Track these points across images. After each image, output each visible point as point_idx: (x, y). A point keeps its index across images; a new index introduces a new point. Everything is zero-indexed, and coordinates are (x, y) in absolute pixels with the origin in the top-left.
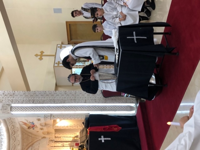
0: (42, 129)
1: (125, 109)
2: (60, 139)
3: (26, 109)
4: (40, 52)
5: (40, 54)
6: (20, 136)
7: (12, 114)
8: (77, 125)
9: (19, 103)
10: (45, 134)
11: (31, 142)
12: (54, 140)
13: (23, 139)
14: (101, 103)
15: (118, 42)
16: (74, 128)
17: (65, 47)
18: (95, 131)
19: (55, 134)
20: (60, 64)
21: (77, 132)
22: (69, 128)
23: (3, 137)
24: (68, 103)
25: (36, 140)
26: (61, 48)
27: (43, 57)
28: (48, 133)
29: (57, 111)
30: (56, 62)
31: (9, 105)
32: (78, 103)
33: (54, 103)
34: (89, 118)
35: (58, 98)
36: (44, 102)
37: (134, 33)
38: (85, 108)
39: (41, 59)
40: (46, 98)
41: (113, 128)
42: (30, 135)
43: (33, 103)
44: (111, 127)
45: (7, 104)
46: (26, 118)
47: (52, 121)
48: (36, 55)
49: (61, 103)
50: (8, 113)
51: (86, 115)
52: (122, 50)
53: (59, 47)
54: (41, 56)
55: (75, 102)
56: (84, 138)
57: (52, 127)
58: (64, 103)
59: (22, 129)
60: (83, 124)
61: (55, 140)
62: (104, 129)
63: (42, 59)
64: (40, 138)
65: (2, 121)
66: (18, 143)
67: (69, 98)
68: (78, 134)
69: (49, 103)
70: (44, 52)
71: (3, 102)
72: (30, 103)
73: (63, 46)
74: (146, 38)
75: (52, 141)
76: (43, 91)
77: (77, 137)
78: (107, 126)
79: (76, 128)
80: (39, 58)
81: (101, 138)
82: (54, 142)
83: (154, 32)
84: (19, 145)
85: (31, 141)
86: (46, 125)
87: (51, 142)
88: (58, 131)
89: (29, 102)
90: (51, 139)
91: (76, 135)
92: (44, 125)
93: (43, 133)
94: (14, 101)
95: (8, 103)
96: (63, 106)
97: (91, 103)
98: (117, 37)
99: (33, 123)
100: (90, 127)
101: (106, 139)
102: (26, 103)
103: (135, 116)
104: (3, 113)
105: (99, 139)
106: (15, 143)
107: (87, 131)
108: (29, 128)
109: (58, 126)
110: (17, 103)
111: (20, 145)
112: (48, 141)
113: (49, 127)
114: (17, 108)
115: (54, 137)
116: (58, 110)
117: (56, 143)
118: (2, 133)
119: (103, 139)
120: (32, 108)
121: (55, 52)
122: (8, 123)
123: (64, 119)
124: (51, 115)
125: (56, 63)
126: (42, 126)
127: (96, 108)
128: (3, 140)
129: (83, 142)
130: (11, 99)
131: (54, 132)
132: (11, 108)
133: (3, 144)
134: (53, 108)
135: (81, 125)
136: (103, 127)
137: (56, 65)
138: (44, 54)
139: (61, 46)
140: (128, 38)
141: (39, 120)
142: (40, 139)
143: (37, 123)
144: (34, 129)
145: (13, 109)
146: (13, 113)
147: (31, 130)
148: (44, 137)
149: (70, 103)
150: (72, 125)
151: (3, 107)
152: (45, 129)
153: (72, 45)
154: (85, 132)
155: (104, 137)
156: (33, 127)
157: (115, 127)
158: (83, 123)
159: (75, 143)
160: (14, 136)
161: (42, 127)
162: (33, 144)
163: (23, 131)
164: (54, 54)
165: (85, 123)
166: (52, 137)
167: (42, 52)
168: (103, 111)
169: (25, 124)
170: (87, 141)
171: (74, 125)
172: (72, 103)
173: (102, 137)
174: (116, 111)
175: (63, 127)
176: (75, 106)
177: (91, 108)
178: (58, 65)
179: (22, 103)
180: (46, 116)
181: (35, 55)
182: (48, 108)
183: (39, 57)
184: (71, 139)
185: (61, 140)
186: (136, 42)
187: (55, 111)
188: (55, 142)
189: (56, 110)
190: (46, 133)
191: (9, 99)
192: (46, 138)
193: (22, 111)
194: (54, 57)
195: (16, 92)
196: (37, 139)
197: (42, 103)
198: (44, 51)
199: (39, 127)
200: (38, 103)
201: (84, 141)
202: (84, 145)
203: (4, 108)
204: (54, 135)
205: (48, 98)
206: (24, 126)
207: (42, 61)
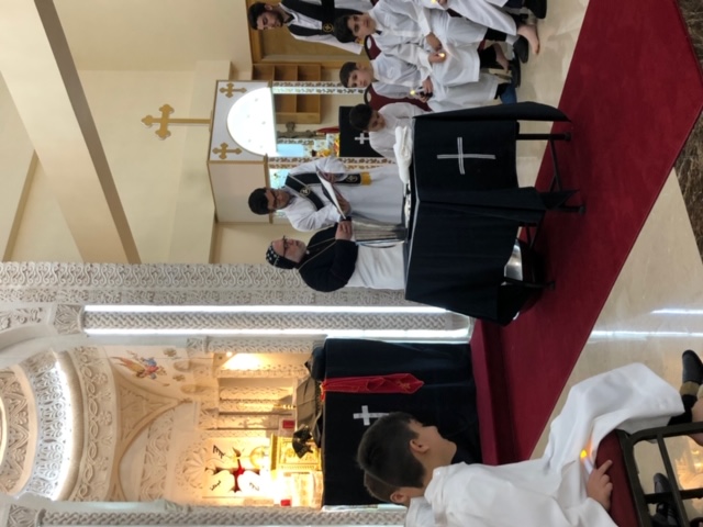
0: (179, 378)
1: (435, 324)
2: (234, 405)
3: (132, 323)
4: (161, 109)
5: (159, 115)
6: (113, 397)
7: (88, 336)
8: (288, 368)
9: (107, 301)
10: (188, 392)
11: (148, 415)
12: (217, 409)
13: (121, 407)
14: (363, 304)
16: (279, 375)
17: (243, 91)
18: (343, 391)
19: (220, 391)
20: (227, 154)
21: (289, 386)
22: (264, 375)
23: (61, 401)
24: (260, 304)
25: (162, 410)
26: (230, 92)
27: (171, 128)
28: (199, 389)
29: (228, 327)
30: (217, 144)
31: (77, 308)
32: (291, 304)
33: (217, 302)
34: (324, 350)
35: (229, 288)
36: (185, 298)
37: (460, 141)
38: (314, 320)
39: (164, 134)
40: (190, 287)
41: (399, 382)
42: (144, 394)
43: (151, 302)
44: (393, 380)
45: (71, 307)
46: (133, 349)
47: (212, 355)
48: (148, 121)
49: (239, 303)
50: (78, 332)
51: (315, 339)
52: (421, 202)
53: (223, 90)
54: (164, 122)
55: (282, 302)
56: (310, 410)
57: (210, 372)
58: (247, 303)
59: (118, 376)
60: (305, 368)
61: (221, 410)
62: (370, 385)
63: (169, 134)
64: (174, 403)
65: (55, 355)
66: (108, 420)
67: (262, 289)
68: (291, 391)
69: (202, 304)
70: (172, 110)
71: (58, 297)
72: (142, 303)
73: (237, 85)
75: (210, 411)
76: (181, 265)
77: (287, 400)
78: (380, 378)
79: (287, 377)
80: (157, 132)
81: (360, 411)
82: (216, 415)
84: (110, 424)
85: (145, 413)
86: (192, 366)
87: (208, 415)
88: (228, 382)
89: (138, 298)
90: (208, 406)
91: (283, 395)
92: (186, 367)
93: (184, 390)
94: (90, 295)
95: (74, 303)
96: (244, 314)
97: (332, 304)
98: (408, 156)
99: (151, 361)
100: (328, 378)
101: (375, 415)
102: (129, 303)
103: (467, 347)
104: (59, 332)
105: (356, 416)
106: (98, 419)
107: (318, 390)
108: (140, 374)
109: (228, 371)
110: (103, 303)
111: (115, 424)
112: (199, 412)
113: (202, 372)
114: (102, 318)
115: (216, 399)
116: (231, 326)
117: (223, 417)
118: (58, 391)
119: (365, 416)
120: (149, 320)
121: (212, 108)
122: (75, 362)
123: (248, 351)
124: (208, 339)
125: (216, 151)
126: (182, 370)
127: (347, 320)
128: (62, 410)
129: (307, 420)
130: (81, 289)
131: (216, 384)
132: (85, 317)
133: (61, 421)
134: (215, 318)
135: (299, 368)
136: (368, 380)
137: (215, 157)
138: (172, 116)
139: (230, 86)
140: (440, 157)
141: (171, 353)
142: (172, 406)
143: (164, 362)
144: (154, 378)
145: (91, 322)
146: (89, 331)
147: (147, 381)
148: (186, 401)
149: (267, 304)
150: (271, 368)
151: (59, 313)
152: (191, 379)
153: (266, 84)
154: (311, 391)
155: (370, 411)
156: (151, 372)
157: (404, 380)
158: (307, 364)
159: (282, 419)
160: (95, 400)
161: (179, 373)
162: (152, 422)
163: (122, 384)
164: (208, 117)
165: (312, 365)
166: (213, 400)
167: (167, 110)
168: (367, 328)
169: (128, 364)
170: (320, 421)
171: (277, 368)
172: (273, 303)
173: (365, 408)
174: (407, 329)
175: (244, 373)
176: (281, 313)
177: (330, 320)
178: (223, 156)
179: (118, 302)
180: (191, 343)
181: (143, 120)
182: (199, 318)
183: (157, 127)
184: (268, 407)
185: (237, 411)
186: (462, 171)
187: (220, 327)
188: (221, 414)
189: (222, 326)
190: (193, 390)
191: (76, 287)
192: (191, 402)
193: (117, 326)
194: (205, 129)
195: (96, 265)
196: (164, 404)
197: (181, 304)
198: (172, 106)
199: (171, 372)
200: (168, 304)
201: (310, 418)
202: (309, 430)
203: (63, 318)
204: (216, 393)
205: (198, 289)
206: (126, 370)
207: (168, 139)
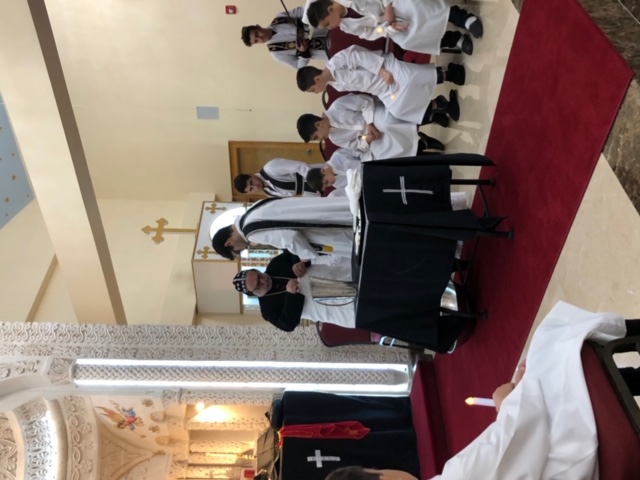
0: (154, 429)
1: (380, 378)
2: (202, 457)
3: (116, 374)
4: (157, 222)
5: (156, 226)
6: (95, 446)
7: (77, 386)
8: (250, 421)
9: (96, 356)
10: (162, 444)
11: (125, 465)
12: (186, 461)
13: (102, 455)
14: (316, 361)
15: (361, 201)
16: (242, 427)
17: (224, 209)
18: (298, 436)
19: (190, 444)
20: (208, 255)
21: (251, 440)
22: (229, 428)
23: (48, 449)
24: (228, 359)
25: (138, 460)
26: (213, 210)
27: (164, 235)
28: (172, 441)
29: (199, 380)
30: (200, 247)
31: (70, 361)
32: (254, 359)
33: (191, 357)
34: (282, 402)
35: (202, 346)
36: (164, 354)
37: (402, 179)
38: (274, 373)
39: (158, 239)
40: (169, 345)
41: (348, 429)
42: (123, 445)
43: (134, 357)
44: (343, 427)
45: (65, 360)
46: (115, 399)
47: (184, 406)
48: (147, 230)
49: (209, 359)
50: (68, 383)
51: (274, 392)
52: (370, 222)
53: (208, 209)
54: (159, 231)
55: (247, 358)
56: (268, 457)
57: (182, 423)
58: (217, 359)
59: (102, 426)
60: (266, 419)
61: (190, 462)
62: (323, 431)
63: (163, 239)
64: (150, 454)
65: (47, 404)
66: (89, 468)
67: (230, 346)
68: (252, 445)
69: (178, 359)
70: (166, 222)
71: (55, 352)
72: (126, 358)
73: (219, 205)
74: (430, 192)
75: (180, 462)
76: (162, 327)
77: (249, 452)
78: (332, 425)
79: (249, 429)
80: (153, 238)
81: (314, 455)
82: (186, 466)
83: (454, 177)
84: (90, 471)
85: (123, 463)
86: (166, 417)
87: (179, 466)
88: (198, 435)
89: (123, 354)
90: (179, 457)
91: (246, 449)
92: (161, 418)
93: (159, 441)
94: (83, 350)
95: (67, 357)
96: (214, 368)
97: (290, 360)
98: (358, 189)
99: (131, 411)
100: (285, 425)
101: (327, 458)
102: (114, 357)
103: (407, 399)
104: (53, 382)
105: (310, 459)
106: (80, 466)
107: (276, 436)
108: (120, 425)
109: (198, 423)
110: (92, 357)
111: (94, 472)
112: (170, 462)
113: (174, 424)
114: (91, 370)
115: (186, 452)
116: (202, 378)
117: (192, 468)
118: (47, 439)
119: (318, 459)
120: (131, 372)
121: (198, 221)
122: (64, 410)
123: (216, 403)
124: (182, 391)
125: (199, 252)
126: (157, 420)
127: (303, 374)
128: (48, 458)
129: (266, 467)
130: (75, 346)
131: (186, 437)
132: (76, 368)
133: (47, 468)
134: (188, 371)
135: (260, 421)
136: (320, 426)
137: (198, 257)
138: (166, 227)
139: (214, 205)
140: (385, 191)
141: (148, 403)
142: (148, 457)
143: (141, 412)
144: (133, 429)
145: (80, 374)
146: (78, 382)
147: (127, 430)
148: (160, 453)
149: (234, 359)
150: (236, 421)
151: (53, 365)
152: (164, 429)
153: (242, 204)
154: (271, 440)
155: (323, 454)
156: (130, 423)
157: (352, 428)
158: (267, 415)
159: (243, 470)
160: (79, 448)
161: (155, 424)
162: (129, 471)
163: (104, 434)
164: (195, 227)
165: (271, 414)
166: (183, 452)
167: (162, 222)
168: (321, 382)
169: (111, 414)
170: (277, 464)
171: (241, 421)
172: (239, 359)
173: (318, 452)
174: (355, 383)
175: (212, 425)
176: (246, 368)
177: (288, 374)
178: (205, 256)
179: (105, 356)
180: (166, 394)
181: (143, 230)
182: (175, 371)
183: (154, 234)
184: (232, 459)
185: (204, 462)
186: (405, 202)
187: (192, 380)
188: (190, 465)
189: (195, 378)
190: (166, 442)
191: (71, 344)
192: (164, 454)
193: (103, 377)
194: (192, 237)
195: (90, 326)
196: (140, 455)
197: (159, 358)
198: (166, 219)
199: (148, 422)
200: (148, 358)
201: (269, 464)
202: (267, 474)
203: (57, 369)
204: (187, 445)
205: (175, 346)
206: (111, 422)
207: (161, 244)
